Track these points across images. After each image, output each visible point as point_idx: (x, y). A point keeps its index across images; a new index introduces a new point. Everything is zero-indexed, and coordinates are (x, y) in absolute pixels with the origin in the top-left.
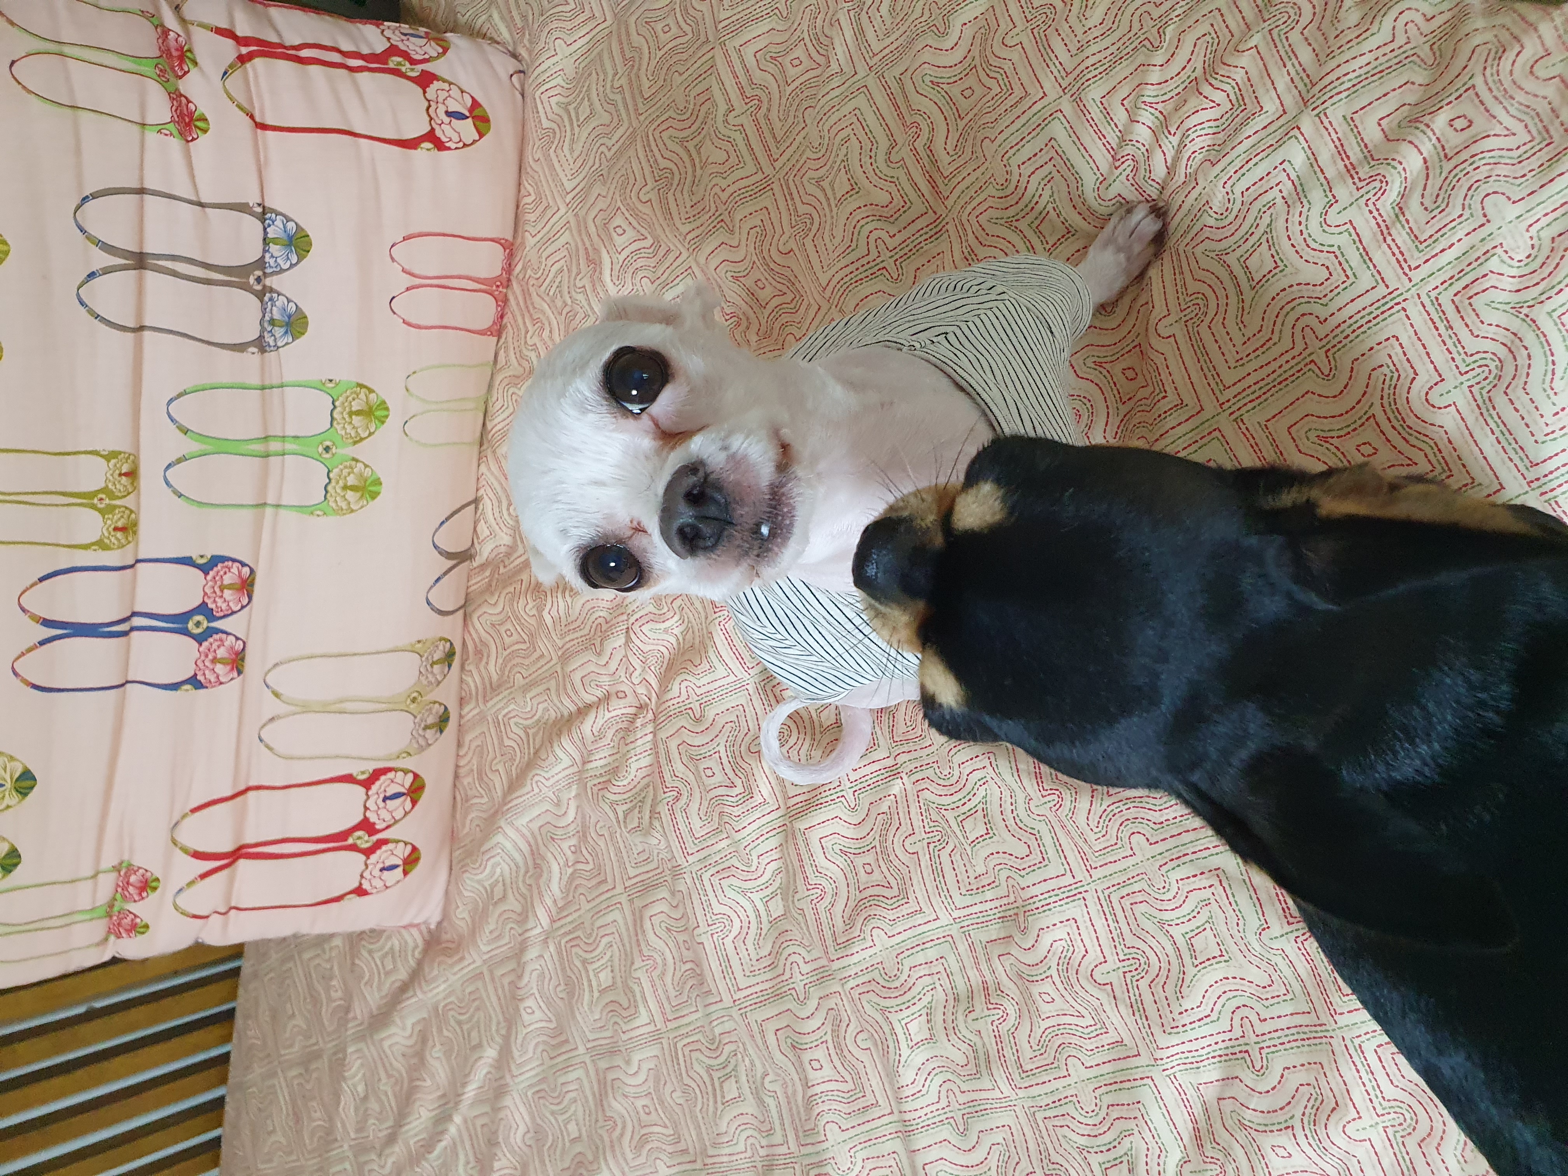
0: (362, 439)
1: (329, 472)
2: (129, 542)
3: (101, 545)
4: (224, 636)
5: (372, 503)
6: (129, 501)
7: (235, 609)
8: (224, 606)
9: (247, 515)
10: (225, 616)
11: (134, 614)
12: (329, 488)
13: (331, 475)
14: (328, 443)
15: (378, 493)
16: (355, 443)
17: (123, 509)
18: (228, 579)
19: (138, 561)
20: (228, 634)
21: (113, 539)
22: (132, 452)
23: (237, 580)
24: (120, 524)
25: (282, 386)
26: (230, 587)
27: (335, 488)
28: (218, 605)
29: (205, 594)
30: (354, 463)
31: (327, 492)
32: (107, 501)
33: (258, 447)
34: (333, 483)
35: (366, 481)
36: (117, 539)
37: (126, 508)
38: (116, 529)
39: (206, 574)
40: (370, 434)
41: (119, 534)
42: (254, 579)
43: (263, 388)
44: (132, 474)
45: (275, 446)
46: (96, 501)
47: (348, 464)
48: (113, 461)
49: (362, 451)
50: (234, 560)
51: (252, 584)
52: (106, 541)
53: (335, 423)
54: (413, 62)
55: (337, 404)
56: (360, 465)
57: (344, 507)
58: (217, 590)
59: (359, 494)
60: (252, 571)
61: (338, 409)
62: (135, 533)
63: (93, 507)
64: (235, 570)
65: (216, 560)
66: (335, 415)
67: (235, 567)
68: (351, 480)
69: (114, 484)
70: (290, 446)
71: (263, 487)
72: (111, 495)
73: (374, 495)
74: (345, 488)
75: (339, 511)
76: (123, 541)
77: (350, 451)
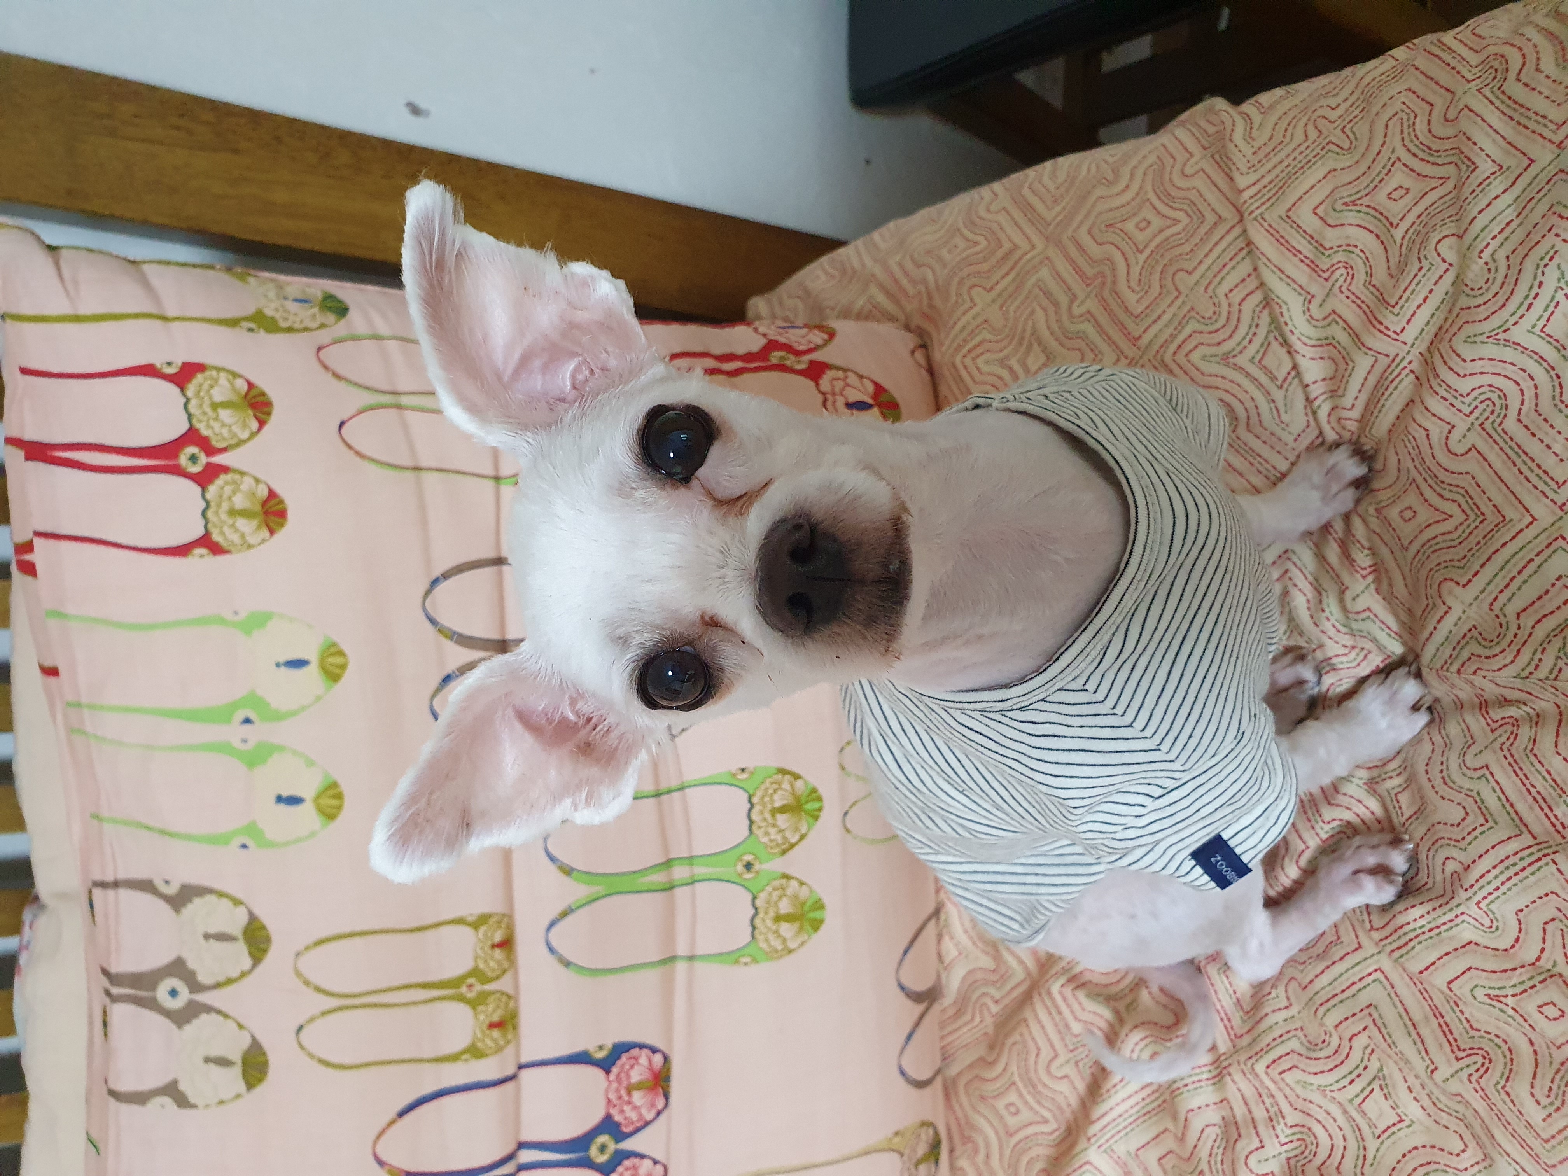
0: (792, 846)
1: (754, 898)
2: (509, 1042)
3: (474, 1052)
4: (636, 1161)
5: (816, 937)
6: (504, 984)
7: (649, 1117)
8: (634, 1116)
9: (652, 976)
10: (637, 1130)
11: (522, 1145)
12: (757, 921)
13: (758, 903)
14: (748, 858)
15: (820, 922)
16: (784, 852)
17: (498, 995)
18: (636, 1076)
19: (521, 1067)
20: (642, 1156)
21: (489, 1042)
22: (506, 911)
23: (647, 1075)
24: (496, 1018)
25: (682, 788)
26: (639, 1086)
27: (763, 920)
28: (625, 1116)
29: (609, 1101)
30: (784, 881)
31: (754, 928)
32: (478, 987)
33: (658, 878)
34: (761, 915)
35: (803, 904)
36: (494, 1040)
37: (503, 993)
38: (492, 1026)
39: (608, 1072)
40: (802, 837)
41: (496, 1033)
42: (669, 1070)
43: (658, 795)
44: (506, 944)
45: (680, 872)
46: (464, 989)
47: (777, 883)
48: (483, 929)
49: (793, 862)
50: (641, 1046)
51: (667, 1079)
52: (479, 1045)
53: (754, 827)
54: (798, 353)
55: (755, 800)
56: (794, 883)
57: (780, 947)
58: (623, 1092)
59: (796, 925)
60: (666, 1059)
61: (757, 808)
62: (515, 1028)
63: (461, 998)
64: (643, 1060)
65: (620, 1049)
66: (754, 817)
67: (644, 1057)
68: (785, 907)
69: (486, 961)
70: (700, 870)
71: (668, 932)
72: (484, 979)
73: (817, 925)
74: (778, 919)
75: (774, 955)
76: (502, 1043)
77: (778, 865)
